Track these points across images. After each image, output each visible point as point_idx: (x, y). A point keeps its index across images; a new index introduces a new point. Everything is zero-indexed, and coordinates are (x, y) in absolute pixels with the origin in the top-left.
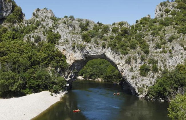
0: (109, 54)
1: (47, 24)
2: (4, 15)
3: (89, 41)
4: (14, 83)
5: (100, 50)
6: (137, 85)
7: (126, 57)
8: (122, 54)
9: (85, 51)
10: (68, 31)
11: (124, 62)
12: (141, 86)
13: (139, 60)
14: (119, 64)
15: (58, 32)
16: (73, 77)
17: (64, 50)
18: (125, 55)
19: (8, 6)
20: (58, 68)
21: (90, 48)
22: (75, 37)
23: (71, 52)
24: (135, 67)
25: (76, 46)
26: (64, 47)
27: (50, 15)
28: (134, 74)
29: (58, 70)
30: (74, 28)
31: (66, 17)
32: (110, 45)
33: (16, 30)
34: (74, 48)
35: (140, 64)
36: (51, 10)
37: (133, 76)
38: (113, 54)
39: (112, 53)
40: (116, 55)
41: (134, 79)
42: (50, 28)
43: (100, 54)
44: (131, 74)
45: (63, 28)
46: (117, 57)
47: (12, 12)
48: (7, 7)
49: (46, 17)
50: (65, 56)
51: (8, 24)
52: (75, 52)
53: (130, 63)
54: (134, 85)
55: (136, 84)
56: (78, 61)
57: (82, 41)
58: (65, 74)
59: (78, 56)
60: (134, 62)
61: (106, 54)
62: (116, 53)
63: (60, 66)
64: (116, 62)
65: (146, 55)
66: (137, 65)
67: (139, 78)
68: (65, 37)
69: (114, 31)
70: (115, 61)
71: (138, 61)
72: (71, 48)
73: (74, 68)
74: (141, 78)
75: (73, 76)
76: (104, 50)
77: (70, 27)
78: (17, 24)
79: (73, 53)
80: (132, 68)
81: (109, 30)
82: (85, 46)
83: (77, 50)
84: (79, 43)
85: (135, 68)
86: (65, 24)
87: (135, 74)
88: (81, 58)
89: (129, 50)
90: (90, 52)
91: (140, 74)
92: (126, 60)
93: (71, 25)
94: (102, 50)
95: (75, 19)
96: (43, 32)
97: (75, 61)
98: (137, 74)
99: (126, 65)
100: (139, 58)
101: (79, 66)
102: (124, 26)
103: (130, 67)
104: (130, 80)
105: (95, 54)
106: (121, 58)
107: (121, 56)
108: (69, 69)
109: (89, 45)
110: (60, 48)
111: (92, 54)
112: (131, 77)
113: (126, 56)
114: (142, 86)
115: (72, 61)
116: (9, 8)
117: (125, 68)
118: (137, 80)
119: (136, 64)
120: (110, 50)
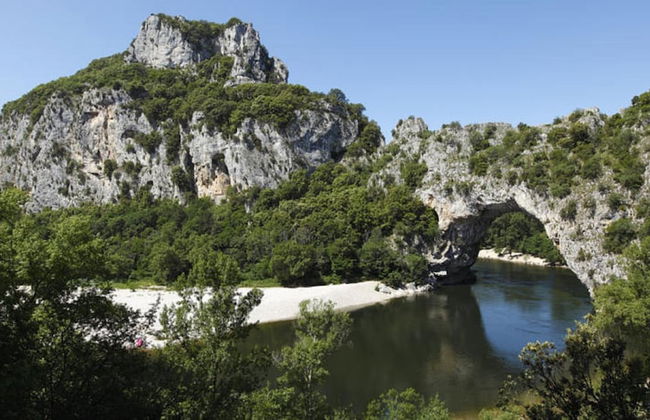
0: (524, 198)
1: (410, 149)
2: (344, 145)
3: (482, 173)
4: (296, 261)
5: (503, 192)
6: (595, 276)
7: (563, 203)
8: (555, 195)
9: (473, 197)
10: (444, 156)
11: (557, 217)
12: (604, 279)
13: (603, 209)
14: (548, 222)
15: (424, 162)
16: (456, 257)
17: (431, 197)
18: (561, 198)
19: (351, 128)
20: (416, 237)
21: (483, 188)
22: (454, 167)
23: (443, 200)
24: (590, 228)
25: (454, 188)
26: (430, 191)
27: (416, 129)
28: (583, 247)
29: (416, 242)
30: (459, 147)
31: (444, 126)
32: (525, 177)
33: (359, 169)
34: (449, 191)
35: (609, 219)
36: (420, 119)
37: (581, 252)
38: (533, 197)
39: (529, 196)
40: (541, 199)
41: (584, 260)
42: (415, 155)
43: (504, 200)
44: (576, 247)
45: (434, 150)
46: (543, 203)
47: (359, 135)
48: (348, 131)
49: (410, 133)
50: (433, 210)
51: (349, 160)
52: (452, 200)
53: (574, 219)
54: (584, 277)
55: (591, 274)
56: (460, 220)
57: (470, 173)
58: (433, 250)
59: (459, 208)
60: (588, 214)
61: (516, 198)
62: (540, 195)
63: (420, 232)
64: (542, 217)
65: (630, 192)
66: (595, 222)
67: (600, 257)
68: (436, 170)
69: (553, 138)
70: (538, 217)
71: (597, 212)
72: (444, 193)
73: (457, 237)
74: (606, 259)
75: (455, 254)
76: (513, 190)
77: (449, 147)
78: (364, 158)
79: (449, 204)
80: (579, 232)
81: (541, 139)
82: (473, 183)
83: (457, 196)
84: (463, 179)
85: (589, 231)
86: (438, 143)
87: (588, 247)
88: (468, 213)
89: (577, 184)
90: (483, 198)
91: (604, 248)
92: (563, 211)
93: (452, 143)
94: (508, 191)
95: (463, 126)
96: (402, 165)
97: (455, 219)
98: (592, 246)
99: (563, 224)
100: (602, 202)
101: (468, 230)
102: (582, 121)
103: (573, 229)
104: (573, 263)
105: (494, 202)
106: (552, 206)
107: (552, 200)
108: (443, 237)
109: (482, 180)
110: (423, 195)
111: (489, 203)
112: (576, 255)
113: (564, 200)
114: (607, 280)
115: (448, 221)
116: (352, 131)
117: (560, 232)
118: (591, 265)
119: (591, 220)
120: (525, 189)
